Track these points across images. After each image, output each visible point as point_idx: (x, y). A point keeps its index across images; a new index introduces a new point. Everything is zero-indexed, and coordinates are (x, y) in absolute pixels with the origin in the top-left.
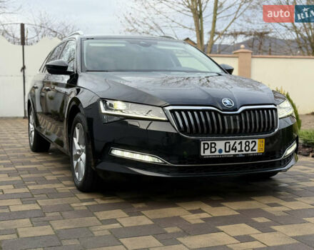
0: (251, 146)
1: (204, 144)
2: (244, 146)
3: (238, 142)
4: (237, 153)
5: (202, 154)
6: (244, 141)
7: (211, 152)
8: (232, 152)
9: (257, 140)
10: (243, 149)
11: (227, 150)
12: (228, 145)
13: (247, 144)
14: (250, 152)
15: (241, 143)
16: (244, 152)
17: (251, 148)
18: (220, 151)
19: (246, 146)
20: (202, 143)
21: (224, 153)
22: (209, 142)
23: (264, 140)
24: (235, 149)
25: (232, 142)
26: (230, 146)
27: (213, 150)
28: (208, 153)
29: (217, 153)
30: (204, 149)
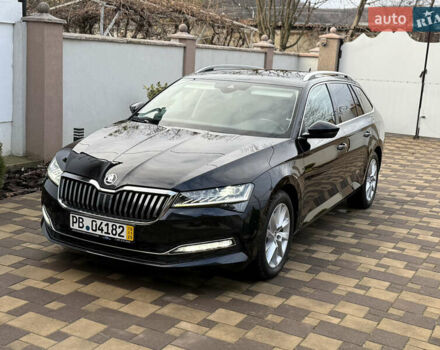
1: (73, 217)
2: (110, 228)
3: (105, 223)
4: (104, 234)
6: (110, 224)
7: (79, 227)
8: (99, 232)
9: (125, 227)
10: (110, 232)
11: (94, 228)
12: (94, 223)
13: (115, 227)
14: (117, 237)
15: (107, 225)
16: (111, 236)
17: (118, 233)
19: (113, 229)
20: (71, 215)
21: (90, 231)
22: (77, 217)
23: (133, 228)
24: (102, 230)
25: (99, 222)
26: (96, 225)
27: (81, 225)
28: (76, 227)
29: (84, 229)
30: (73, 222)
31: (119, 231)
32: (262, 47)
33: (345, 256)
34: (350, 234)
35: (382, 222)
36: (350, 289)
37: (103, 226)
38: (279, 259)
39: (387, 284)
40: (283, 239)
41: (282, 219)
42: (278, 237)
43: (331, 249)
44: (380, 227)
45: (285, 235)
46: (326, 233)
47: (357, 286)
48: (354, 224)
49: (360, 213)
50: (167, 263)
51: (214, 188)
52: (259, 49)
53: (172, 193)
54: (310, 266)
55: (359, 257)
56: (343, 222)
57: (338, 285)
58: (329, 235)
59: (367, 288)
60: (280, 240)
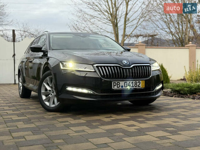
0: (138, 84)
1: (114, 83)
3: (131, 82)
5: (113, 88)
6: (134, 82)
7: (117, 87)
8: (128, 87)
9: (141, 81)
10: (134, 86)
11: (126, 86)
12: (126, 83)
13: (136, 83)
14: (137, 87)
17: (138, 85)
18: (122, 87)
19: (135, 84)
20: (113, 82)
21: (124, 88)
22: (116, 82)
23: (144, 81)
24: (130, 86)
25: (128, 82)
26: (127, 84)
27: (118, 86)
28: (116, 87)
30: (114, 86)
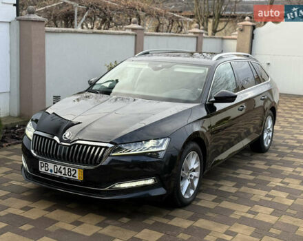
2: (67, 171)
4: (62, 175)
5: (40, 170)
7: (45, 170)
8: (59, 174)
9: (77, 170)
10: (66, 173)
11: (55, 171)
12: (55, 167)
13: (70, 170)
14: (71, 177)
15: (64, 168)
16: (67, 176)
18: (51, 171)
19: (69, 172)
20: (40, 162)
21: (53, 173)
22: (44, 163)
23: (82, 170)
24: (61, 172)
25: (59, 166)
26: (57, 169)
27: (47, 169)
28: (43, 170)
29: (49, 172)
30: (41, 167)
31: (73, 173)
32: (195, 33)
33: (243, 189)
34: (250, 172)
35: (275, 162)
36: (243, 214)
37: (62, 169)
38: (192, 192)
39: (272, 210)
40: (195, 177)
41: (193, 163)
42: (191, 176)
43: (234, 184)
44: (273, 167)
45: (196, 174)
46: (232, 171)
47: (249, 212)
48: (254, 164)
49: (259, 156)
50: (107, 196)
51: (141, 141)
52: (192, 34)
53: (110, 146)
54: (216, 197)
55: (254, 190)
56: (246, 163)
57: (234, 211)
58: (234, 173)
59: (256, 213)
60: (192, 178)
